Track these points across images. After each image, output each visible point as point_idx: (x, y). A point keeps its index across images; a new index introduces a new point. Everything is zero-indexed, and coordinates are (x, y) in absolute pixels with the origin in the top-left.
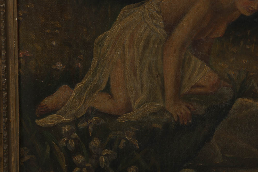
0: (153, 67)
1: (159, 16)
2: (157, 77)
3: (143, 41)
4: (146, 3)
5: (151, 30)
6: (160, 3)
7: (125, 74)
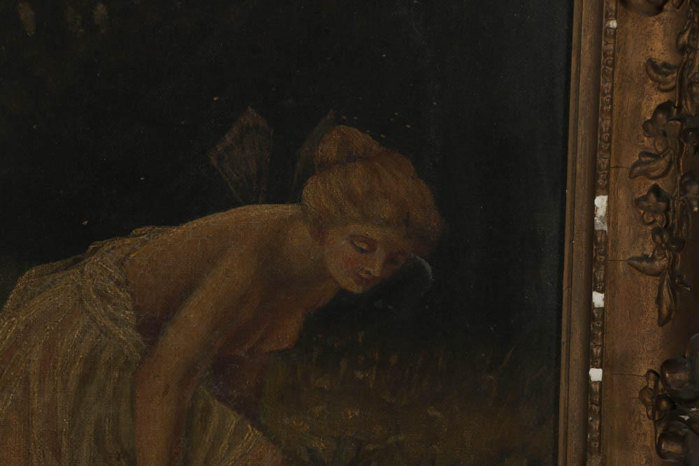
0: (107, 433)
1: (121, 293)
2: (118, 459)
3: (80, 362)
4: (86, 260)
5: (101, 331)
6: (124, 259)
7: (29, 453)
